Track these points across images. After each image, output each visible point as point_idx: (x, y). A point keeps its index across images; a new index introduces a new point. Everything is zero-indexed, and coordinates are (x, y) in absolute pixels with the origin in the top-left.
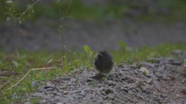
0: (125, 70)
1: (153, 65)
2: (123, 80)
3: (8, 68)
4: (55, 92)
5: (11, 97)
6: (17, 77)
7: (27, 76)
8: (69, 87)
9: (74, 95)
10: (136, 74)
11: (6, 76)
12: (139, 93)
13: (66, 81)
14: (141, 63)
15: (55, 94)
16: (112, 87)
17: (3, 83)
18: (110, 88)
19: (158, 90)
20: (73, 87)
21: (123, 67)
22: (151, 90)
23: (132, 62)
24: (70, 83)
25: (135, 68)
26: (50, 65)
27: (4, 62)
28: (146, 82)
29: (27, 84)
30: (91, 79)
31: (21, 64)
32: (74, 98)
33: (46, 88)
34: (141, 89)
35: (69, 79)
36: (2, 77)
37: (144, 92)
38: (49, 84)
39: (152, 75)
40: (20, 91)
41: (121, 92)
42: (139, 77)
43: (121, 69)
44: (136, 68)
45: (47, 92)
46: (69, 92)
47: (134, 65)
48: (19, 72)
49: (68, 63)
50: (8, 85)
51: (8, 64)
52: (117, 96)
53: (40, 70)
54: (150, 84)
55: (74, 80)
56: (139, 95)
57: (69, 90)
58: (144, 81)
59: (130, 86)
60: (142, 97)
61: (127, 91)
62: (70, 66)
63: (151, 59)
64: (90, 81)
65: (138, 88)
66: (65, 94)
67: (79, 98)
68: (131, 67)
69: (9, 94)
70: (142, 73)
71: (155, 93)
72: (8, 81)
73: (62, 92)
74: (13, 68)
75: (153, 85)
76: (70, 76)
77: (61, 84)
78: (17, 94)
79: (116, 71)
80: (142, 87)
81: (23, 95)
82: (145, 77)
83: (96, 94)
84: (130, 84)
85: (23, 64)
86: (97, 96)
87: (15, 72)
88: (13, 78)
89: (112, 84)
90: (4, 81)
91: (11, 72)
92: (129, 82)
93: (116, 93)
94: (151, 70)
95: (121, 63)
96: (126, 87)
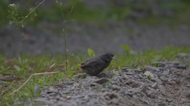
0: (130, 75)
1: (158, 69)
2: (127, 84)
3: (10, 73)
4: (58, 97)
5: (13, 102)
6: (18, 81)
7: (29, 81)
8: (73, 92)
9: (77, 100)
10: (141, 78)
11: (8, 81)
12: (144, 97)
13: (69, 86)
14: (146, 66)
15: (58, 100)
16: (116, 92)
17: (5, 88)
18: (114, 92)
19: (163, 95)
20: (76, 92)
21: (127, 71)
22: (156, 94)
23: (137, 66)
24: (73, 88)
25: (139, 72)
26: (53, 69)
27: (5, 67)
28: (151, 86)
29: (29, 89)
30: (95, 84)
31: (23, 69)
32: (78, 103)
33: (48, 93)
34: (146, 93)
35: (72, 84)
36: (4, 82)
37: (149, 96)
38: (51, 89)
39: (156, 79)
40: (22, 97)
41: (125, 97)
42: (144, 81)
43: (125, 73)
44: (141, 72)
45: (50, 97)
46: (72, 97)
47: (139, 69)
48: (21, 77)
49: (71, 67)
50: (10, 90)
51: (10, 69)
52: (122, 101)
53: (42, 75)
54: (155, 88)
55: (78, 84)
56: (143, 99)
57: (72, 95)
58: (149, 86)
59: (134, 90)
60: (147, 101)
61: (131, 96)
62: (73, 70)
63: (155, 62)
64: (94, 86)
65: (142, 93)
66: (69, 99)
67: (83, 103)
68: (135, 71)
69: (11, 99)
70: (146, 77)
71: (159, 97)
72: (10, 86)
73: (65, 97)
74: (14, 72)
75: (158, 90)
76: (73, 80)
77: (64, 89)
78: (19, 99)
79: (120, 75)
80: (147, 91)
81: (25, 101)
82: (150, 81)
83: (100, 98)
84: (134, 89)
85: (25, 69)
86: (101, 101)
87: (17, 77)
88: (14, 83)
89: (116, 89)
90: (6, 87)
91: (13, 77)
92: (133, 87)
93: (120, 98)
94: (156, 74)
95: (125, 67)
96: (131, 92)
